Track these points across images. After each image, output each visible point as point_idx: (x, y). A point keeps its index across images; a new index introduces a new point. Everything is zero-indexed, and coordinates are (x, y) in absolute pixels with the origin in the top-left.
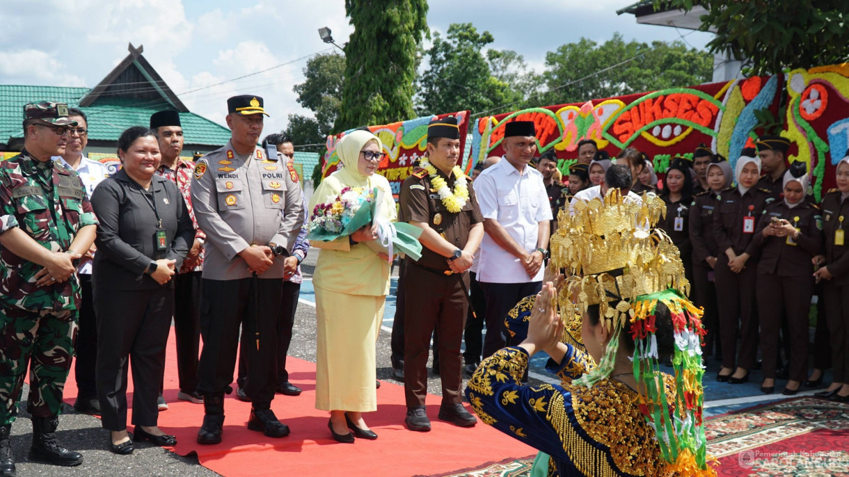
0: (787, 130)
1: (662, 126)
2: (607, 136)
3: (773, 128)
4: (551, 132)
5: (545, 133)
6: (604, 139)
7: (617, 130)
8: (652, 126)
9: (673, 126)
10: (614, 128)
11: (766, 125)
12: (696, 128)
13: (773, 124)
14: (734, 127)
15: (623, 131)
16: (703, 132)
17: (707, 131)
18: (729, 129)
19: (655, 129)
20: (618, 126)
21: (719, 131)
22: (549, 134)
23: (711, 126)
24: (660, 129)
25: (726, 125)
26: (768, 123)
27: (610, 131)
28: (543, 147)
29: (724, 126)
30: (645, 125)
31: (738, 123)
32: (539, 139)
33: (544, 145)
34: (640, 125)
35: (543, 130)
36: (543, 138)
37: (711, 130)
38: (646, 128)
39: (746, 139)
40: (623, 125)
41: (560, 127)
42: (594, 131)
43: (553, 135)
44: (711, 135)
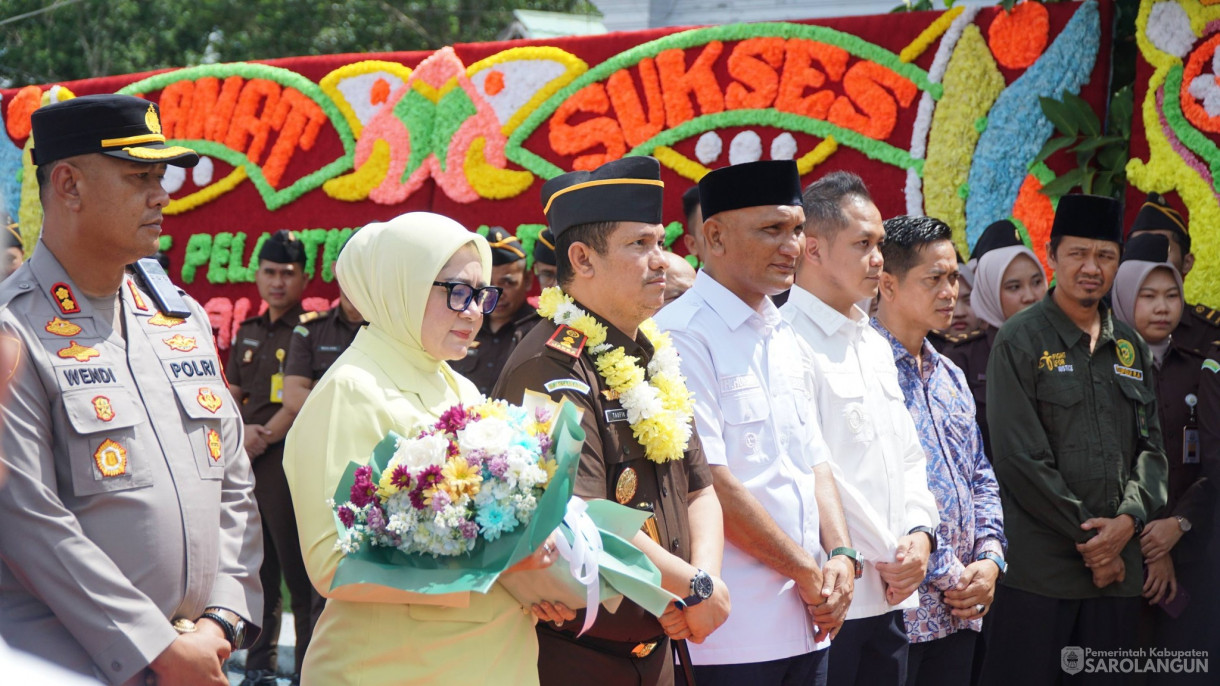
0: (1145, 157)
1: (727, 134)
2: (526, 158)
3: (1100, 150)
4: (306, 142)
5: (283, 147)
6: (512, 166)
7: (562, 140)
8: (692, 132)
9: (767, 134)
10: (552, 136)
11: (1077, 143)
12: (846, 143)
13: (1099, 141)
14: (976, 144)
15: (586, 144)
16: (872, 154)
17: (888, 154)
18: (960, 151)
19: (703, 139)
20: (566, 128)
21: (925, 156)
22: (297, 148)
23: (900, 136)
24: (719, 143)
25: (950, 138)
26: (1082, 136)
27: (538, 140)
28: (278, 189)
29: (944, 141)
30: (665, 128)
31: (987, 134)
32: (261, 162)
33: (283, 182)
34: (650, 128)
35: (273, 135)
36: (277, 160)
37: (901, 152)
38: (669, 136)
39: (1017, 181)
40: (585, 127)
41: (340, 128)
42: (477, 143)
43: (313, 149)
44: (902, 165)
